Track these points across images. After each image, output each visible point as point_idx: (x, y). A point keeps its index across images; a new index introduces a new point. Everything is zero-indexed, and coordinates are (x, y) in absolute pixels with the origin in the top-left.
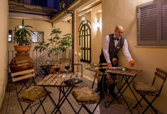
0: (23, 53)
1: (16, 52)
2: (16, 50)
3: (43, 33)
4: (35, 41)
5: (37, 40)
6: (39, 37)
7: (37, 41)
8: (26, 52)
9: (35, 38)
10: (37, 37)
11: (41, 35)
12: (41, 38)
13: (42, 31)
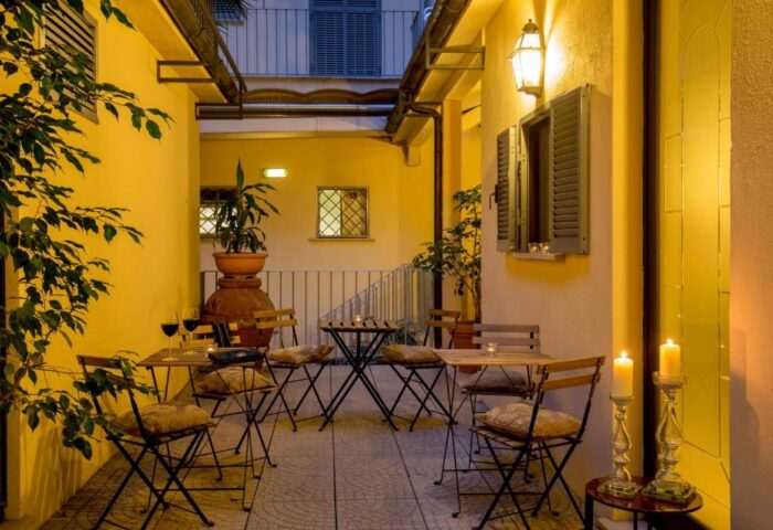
0: (237, 278)
1: (221, 275)
2: (221, 270)
3: (364, 192)
4: (329, 232)
5: (337, 226)
6: (349, 213)
7: (341, 229)
8: (251, 274)
9: (329, 219)
10: (337, 212)
11: (356, 205)
12: (356, 218)
13: (359, 184)
